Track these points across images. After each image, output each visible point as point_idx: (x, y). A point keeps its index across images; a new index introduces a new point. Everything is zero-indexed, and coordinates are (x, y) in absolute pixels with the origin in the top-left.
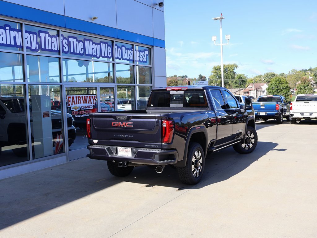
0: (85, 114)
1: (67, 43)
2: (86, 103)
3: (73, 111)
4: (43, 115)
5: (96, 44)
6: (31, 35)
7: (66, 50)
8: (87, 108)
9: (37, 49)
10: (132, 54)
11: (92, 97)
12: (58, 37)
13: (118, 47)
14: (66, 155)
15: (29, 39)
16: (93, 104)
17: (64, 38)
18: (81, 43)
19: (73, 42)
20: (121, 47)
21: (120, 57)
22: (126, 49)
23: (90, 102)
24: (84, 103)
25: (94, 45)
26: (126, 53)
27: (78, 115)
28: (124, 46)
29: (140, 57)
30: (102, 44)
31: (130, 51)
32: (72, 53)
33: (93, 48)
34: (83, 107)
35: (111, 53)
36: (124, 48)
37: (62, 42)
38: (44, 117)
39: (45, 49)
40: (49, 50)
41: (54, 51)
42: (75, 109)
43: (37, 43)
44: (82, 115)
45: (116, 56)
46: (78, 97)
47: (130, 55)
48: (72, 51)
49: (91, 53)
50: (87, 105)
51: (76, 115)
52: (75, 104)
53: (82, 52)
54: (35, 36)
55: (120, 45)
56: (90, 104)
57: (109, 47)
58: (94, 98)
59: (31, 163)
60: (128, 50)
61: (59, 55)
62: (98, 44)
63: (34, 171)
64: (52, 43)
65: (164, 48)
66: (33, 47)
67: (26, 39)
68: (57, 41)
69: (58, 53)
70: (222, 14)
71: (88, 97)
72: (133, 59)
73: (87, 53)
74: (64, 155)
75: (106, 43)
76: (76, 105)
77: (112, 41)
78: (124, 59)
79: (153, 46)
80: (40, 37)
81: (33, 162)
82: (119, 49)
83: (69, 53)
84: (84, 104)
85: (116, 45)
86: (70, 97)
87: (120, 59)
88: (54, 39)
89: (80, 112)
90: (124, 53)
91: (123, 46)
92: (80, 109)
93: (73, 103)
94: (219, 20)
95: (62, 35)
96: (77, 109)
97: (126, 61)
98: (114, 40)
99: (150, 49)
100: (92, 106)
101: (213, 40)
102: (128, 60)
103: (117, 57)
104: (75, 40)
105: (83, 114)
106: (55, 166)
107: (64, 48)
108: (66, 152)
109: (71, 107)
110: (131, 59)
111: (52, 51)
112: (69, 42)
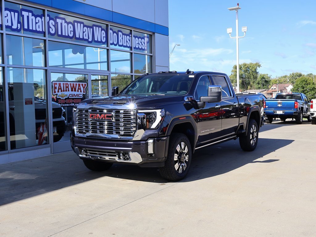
0: (73, 103)
1: (54, 24)
2: (75, 91)
3: (60, 99)
4: (26, 102)
5: (88, 27)
6: (12, 13)
7: (53, 32)
8: (76, 96)
9: (19, 28)
10: (129, 40)
11: (82, 85)
12: (43, 17)
13: (114, 32)
14: (50, 147)
15: (9, 18)
16: (82, 93)
17: (50, 19)
18: (70, 25)
19: (61, 24)
20: (117, 32)
21: (115, 43)
22: (123, 34)
23: (79, 90)
24: (72, 90)
25: (85, 28)
26: (122, 38)
27: (66, 103)
28: (121, 31)
29: (139, 44)
30: (95, 27)
31: (128, 37)
32: (59, 36)
33: (84, 31)
34: (71, 95)
35: (105, 38)
36: (120, 34)
37: (48, 23)
38: (26, 104)
39: (28, 30)
40: (32, 31)
41: (39, 32)
42: (62, 97)
43: (19, 22)
44: (69, 104)
45: (110, 41)
46: (66, 84)
47: (127, 42)
48: (60, 33)
49: (81, 37)
50: (76, 93)
51: (63, 104)
52: (61, 91)
53: (71, 35)
54: (16, 14)
55: (116, 29)
56: (79, 93)
57: (103, 32)
58: (84, 86)
59: (9, 153)
60: (125, 36)
61: (45, 36)
62: (90, 27)
63: (12, 162)
64: (36, 23)
65: (168, 35)
66: (14, 27)
67: (5, 17)
68: (42, 21)
69: (43, 35)
70: (238, 4)
71: (78, 84)
72: (131, 46)
73: (77, 36)
74: (48, 147)
75: (99, 27)
76: (63, 93)
77: (107, 25)
78: (120, 46)
79: (154, 33)
80: (23, 16)
81: (11, 153)
82: (115, 34)
83: (56, 35)
84: (72, 92)
85: (111, 29)
86: (56, 84)
87: (116, 45)
88: (38, 18)
89: (67, 101)
90: (120, 38)
91: (119, 31)
92: (67, 97)
93: (60, 90)
94: (235, 10)
95: (48, 15)
96: (64, 97)
97: (122, 48)
98: (109, 24)
99: (151, 35)
100: (81, 94)
101: (228, 32)
102: (125, 46)
103: (112, 42)
104: (63, 21)
105: (71, 103)
106: (37, 158)
107: (51, 29)
108: (50, 143)
109: (57, 95)
110: (128, 45)
111: (36, 32)
112: (56, 23)
